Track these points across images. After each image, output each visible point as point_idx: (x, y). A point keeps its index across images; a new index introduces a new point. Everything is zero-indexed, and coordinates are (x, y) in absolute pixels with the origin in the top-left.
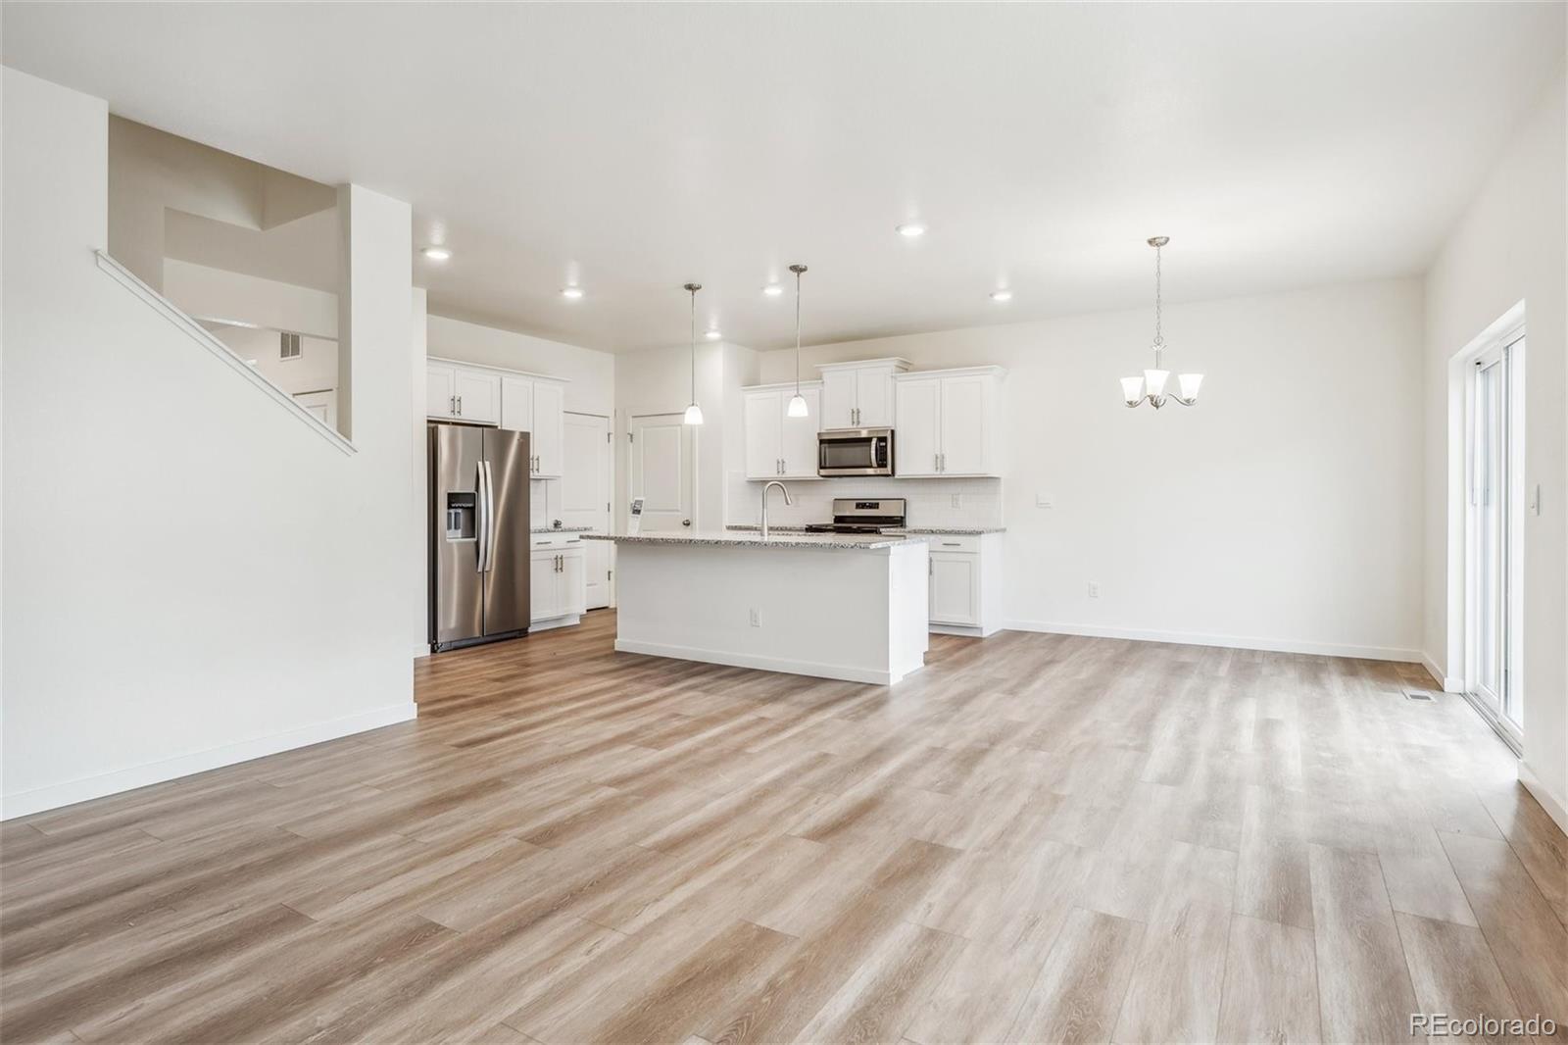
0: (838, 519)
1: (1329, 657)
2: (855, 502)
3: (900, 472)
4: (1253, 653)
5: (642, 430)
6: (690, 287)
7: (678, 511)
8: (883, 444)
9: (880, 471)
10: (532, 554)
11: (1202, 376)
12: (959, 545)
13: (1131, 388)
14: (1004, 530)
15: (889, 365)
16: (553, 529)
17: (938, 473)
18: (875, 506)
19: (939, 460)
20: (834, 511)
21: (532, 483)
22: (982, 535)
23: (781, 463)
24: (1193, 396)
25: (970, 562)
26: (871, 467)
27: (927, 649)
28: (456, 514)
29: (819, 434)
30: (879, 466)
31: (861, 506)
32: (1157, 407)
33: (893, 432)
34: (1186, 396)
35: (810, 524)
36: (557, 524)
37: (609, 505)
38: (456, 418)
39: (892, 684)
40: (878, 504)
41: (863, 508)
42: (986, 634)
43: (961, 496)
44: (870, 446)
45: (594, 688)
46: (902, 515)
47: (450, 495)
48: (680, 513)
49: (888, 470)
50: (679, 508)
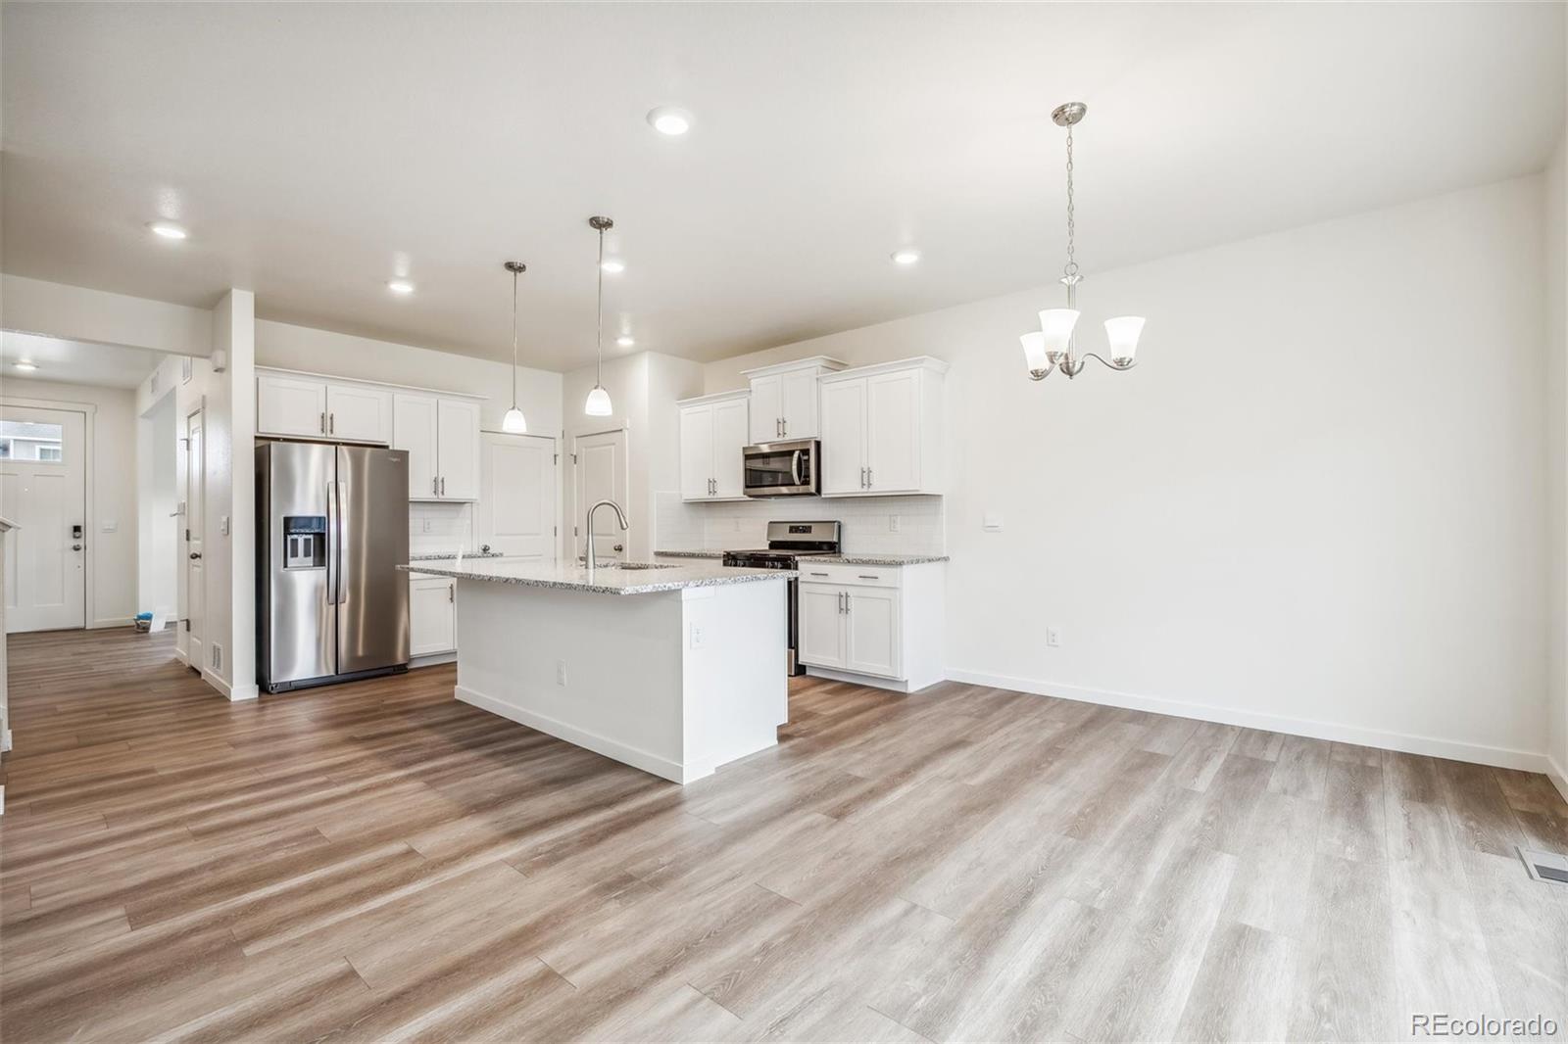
0: (774, 545)
1: (1387, 753)
2: (789, 525)
3: (828, 489)
4: (1267, 737)
5: (584, 450)
6: (510, 266)
7: (611, 535)
8: (806, 458)
9: (802, 489)
10: (411, 583)
11: (1142, 321)
12: (876, 578)
13: (1035, 351)
14: (946, 559)
15: (813, 365)
16: (480, 554)
17: (865, 489)
18: (807, 530)
19: (866, 475)
20: (768, 535)
21: (411, 506)
22: (904, 567)
23: (712, 482)
24: (1130, 353)
25: (890, 600)
26: (794, 484)
27: (785, 720)
28: (292, 540)
29: (744, 448)
30: (803, 484)
31: (794, 529)
32: (1071, 375)
33: (818, 444)
34: (1116, 355)
35: (728, 550)
36: (485, 550)
37: (556, 528)
38: (330, 437)
39: (686, 782)
40: (810, 527)
41: (796, 532)
42: (912, 689)
43: (899, 517)
44: (791, 460)
45: (342, 759)
46: (835, 540)
47: (287, 521)
48: (614, 538)
49: (812, 488)
50: (614, 533)
